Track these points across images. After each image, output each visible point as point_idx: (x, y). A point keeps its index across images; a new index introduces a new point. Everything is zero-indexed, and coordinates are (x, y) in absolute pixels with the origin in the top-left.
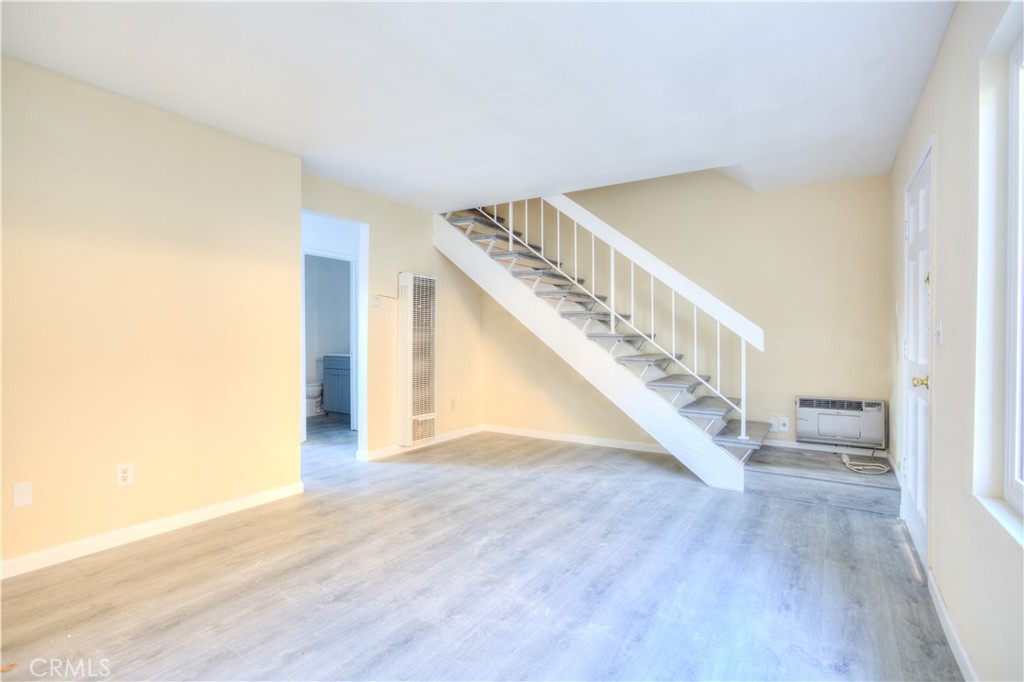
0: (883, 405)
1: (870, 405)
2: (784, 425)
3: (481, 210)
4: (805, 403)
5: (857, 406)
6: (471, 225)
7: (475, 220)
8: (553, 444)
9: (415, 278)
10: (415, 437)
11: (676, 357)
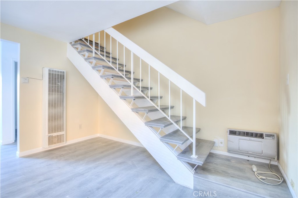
0: (276, 136)
1: (268, 136)
2: (221, 143)
3: (83, 40)
4: (232, 133)
5: (261, 136)
6: (79, 47)
7: (80, 44)
8: (122, 144)
9: (49, 70)
10: (49, 144)
11: (161, 109)
